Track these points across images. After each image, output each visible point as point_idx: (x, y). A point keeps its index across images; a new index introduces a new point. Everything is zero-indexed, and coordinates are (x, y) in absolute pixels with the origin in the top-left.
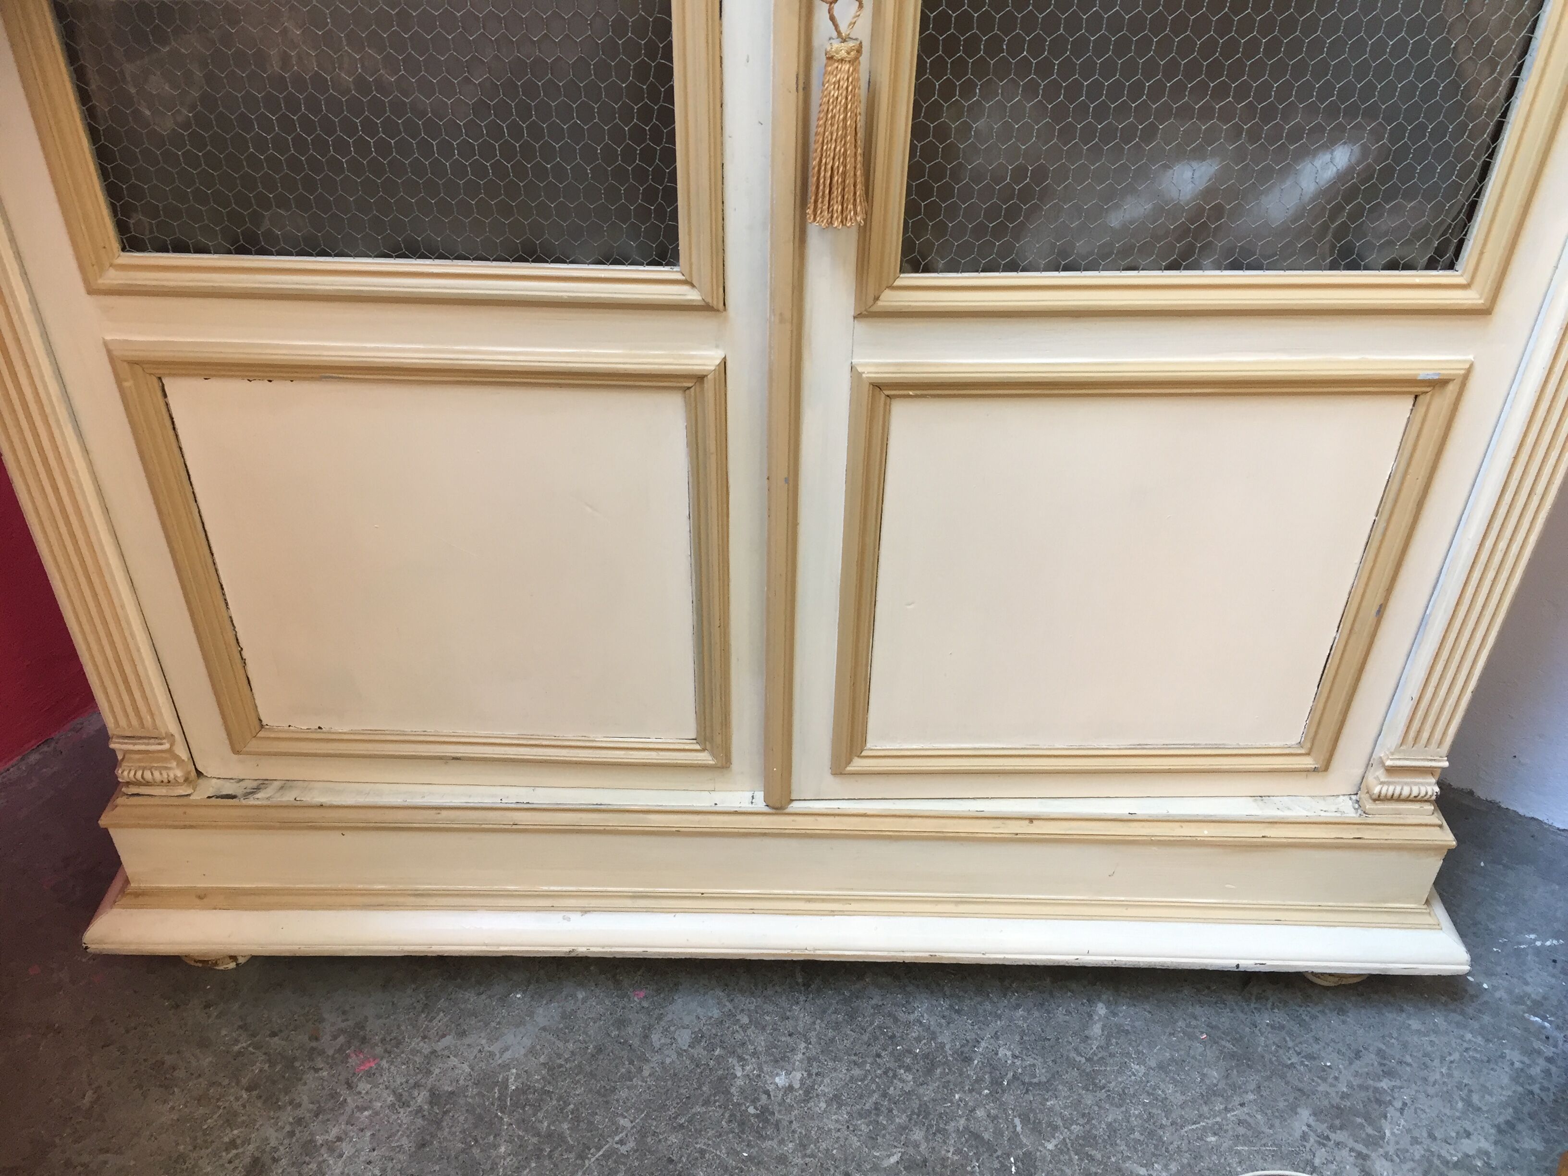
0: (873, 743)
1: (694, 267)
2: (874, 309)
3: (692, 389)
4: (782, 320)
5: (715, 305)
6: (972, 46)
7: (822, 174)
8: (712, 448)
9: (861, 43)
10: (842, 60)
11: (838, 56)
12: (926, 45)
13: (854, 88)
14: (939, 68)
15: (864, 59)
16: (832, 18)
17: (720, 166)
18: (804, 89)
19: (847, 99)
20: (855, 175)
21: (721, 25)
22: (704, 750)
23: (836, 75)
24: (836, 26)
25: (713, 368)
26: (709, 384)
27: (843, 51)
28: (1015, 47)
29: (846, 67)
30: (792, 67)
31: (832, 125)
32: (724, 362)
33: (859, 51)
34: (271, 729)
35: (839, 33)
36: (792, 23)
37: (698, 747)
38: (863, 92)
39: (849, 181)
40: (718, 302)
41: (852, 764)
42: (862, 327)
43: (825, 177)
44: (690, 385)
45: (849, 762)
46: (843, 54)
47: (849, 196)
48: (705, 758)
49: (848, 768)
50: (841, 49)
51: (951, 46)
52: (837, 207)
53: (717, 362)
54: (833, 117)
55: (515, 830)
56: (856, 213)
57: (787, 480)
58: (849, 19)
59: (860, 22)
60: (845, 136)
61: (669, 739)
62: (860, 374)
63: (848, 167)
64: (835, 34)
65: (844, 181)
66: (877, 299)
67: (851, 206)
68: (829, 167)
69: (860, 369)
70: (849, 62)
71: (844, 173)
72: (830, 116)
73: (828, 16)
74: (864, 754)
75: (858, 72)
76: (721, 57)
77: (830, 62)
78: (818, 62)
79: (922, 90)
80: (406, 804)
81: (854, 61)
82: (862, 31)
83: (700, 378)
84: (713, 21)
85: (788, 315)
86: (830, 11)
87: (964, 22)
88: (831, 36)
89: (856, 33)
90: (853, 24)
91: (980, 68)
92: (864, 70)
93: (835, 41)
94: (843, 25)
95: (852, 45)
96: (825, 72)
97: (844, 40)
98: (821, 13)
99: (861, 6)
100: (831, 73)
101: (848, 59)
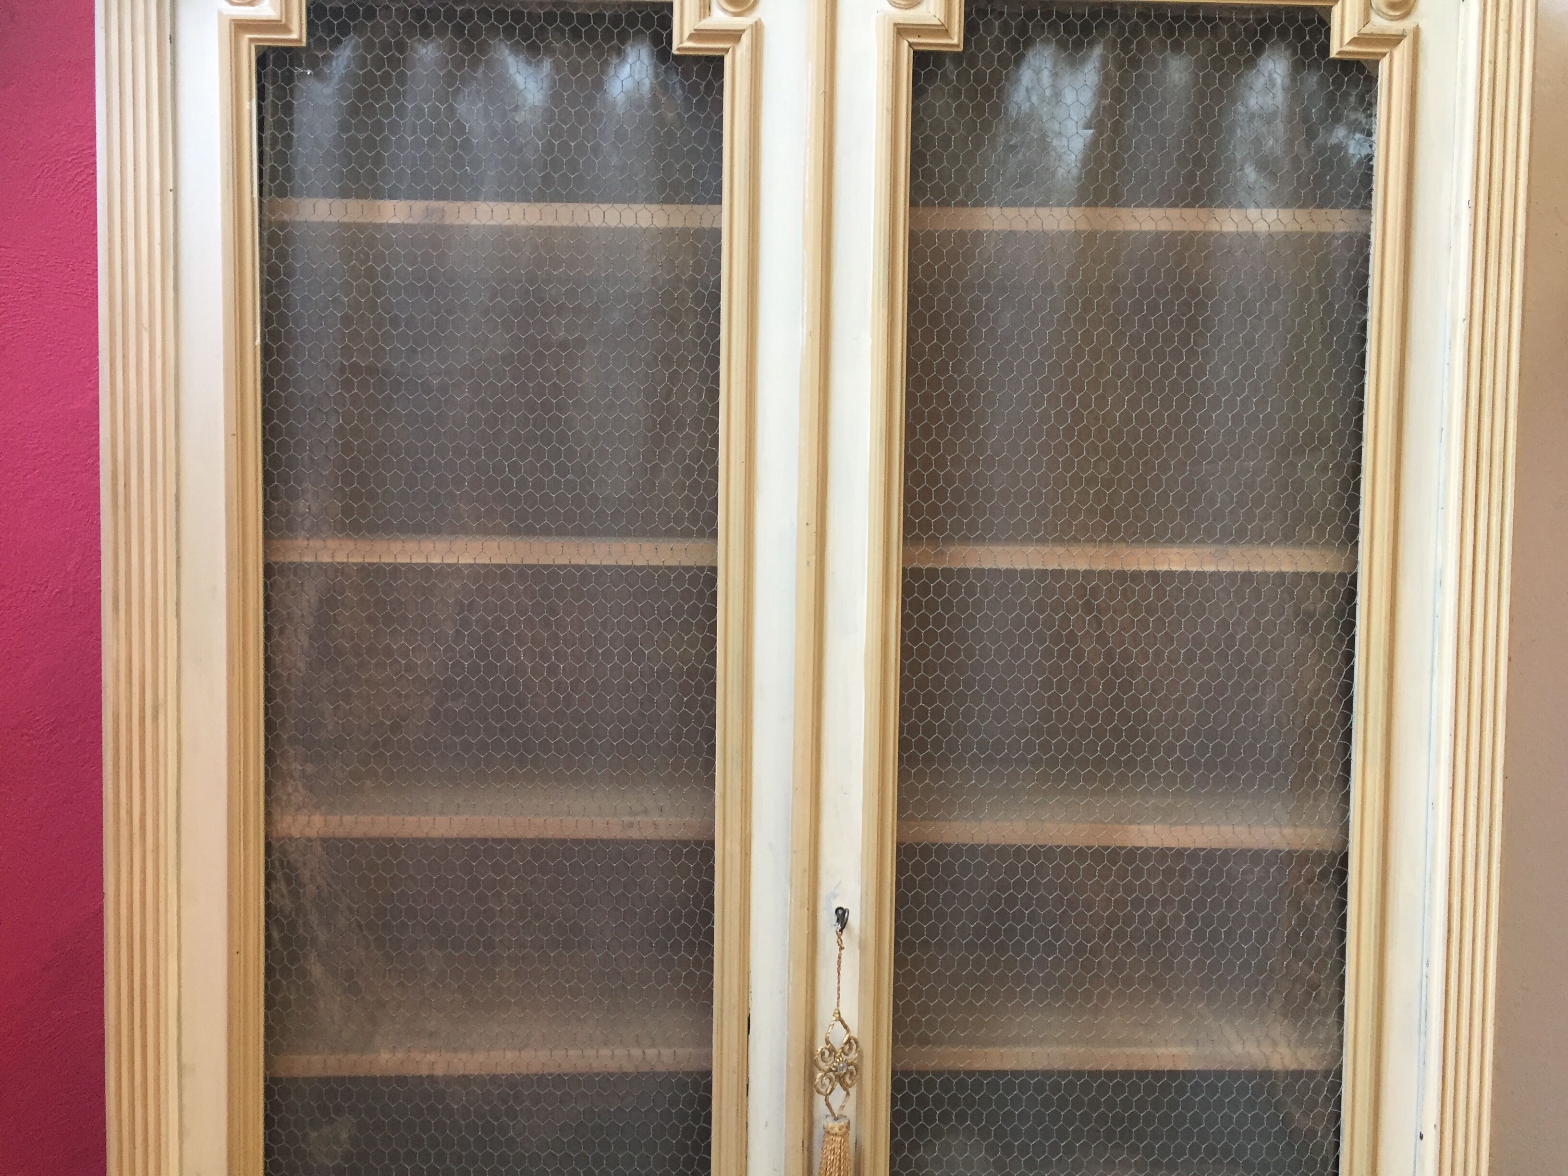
6: (929, 1118)
9: (849, 1121)
10: (835, 1135)
11: (832, 1132)
12: (896, 1117)
13: (845, 1153)
14: (906, 1132)
15: (852, 1132)
16: (828, 1105)
18: (808, 1148)
19: (840, 1161)
21: (747, 1100)
23: (832, 1144)
24: (831, 1110)
28: (961, 1117)
29: (838, 1139)
30: (799, 1134)
33: (848, 1127)
35: (833, 1114)
36: (799, 1106)
38: (851, 1154)
46: (836, 1130)
50: (835, 1126)
51: (915, 1116)
58: (840, 1103)
59: (848, 1105)
64: (829, 1113)
70: (841, 1136)
73: (825, 1103)
75: (848, 1142)
76: (747, 1123)
77: (827, 1134)
78: (818, 1132)
79: (896, 1148)
81: (845, 1135)
82: (850, 1111)
84: (742, 1098)
86: (826, 1100)
87: (922, 1101)
88: (827, 1116)
89: (845, 1112)
90: (842, 1107)
91: (937, 1134)
92: (852, 1140)
93: (830, 1119)
94: (836, 1108)
95: (843, 1123)
96: (823, 1142)
97: (836, 1119)
98: (820, 1100)
99: (848, 1094)
100: (828, 1142)
101: (840, 1133)
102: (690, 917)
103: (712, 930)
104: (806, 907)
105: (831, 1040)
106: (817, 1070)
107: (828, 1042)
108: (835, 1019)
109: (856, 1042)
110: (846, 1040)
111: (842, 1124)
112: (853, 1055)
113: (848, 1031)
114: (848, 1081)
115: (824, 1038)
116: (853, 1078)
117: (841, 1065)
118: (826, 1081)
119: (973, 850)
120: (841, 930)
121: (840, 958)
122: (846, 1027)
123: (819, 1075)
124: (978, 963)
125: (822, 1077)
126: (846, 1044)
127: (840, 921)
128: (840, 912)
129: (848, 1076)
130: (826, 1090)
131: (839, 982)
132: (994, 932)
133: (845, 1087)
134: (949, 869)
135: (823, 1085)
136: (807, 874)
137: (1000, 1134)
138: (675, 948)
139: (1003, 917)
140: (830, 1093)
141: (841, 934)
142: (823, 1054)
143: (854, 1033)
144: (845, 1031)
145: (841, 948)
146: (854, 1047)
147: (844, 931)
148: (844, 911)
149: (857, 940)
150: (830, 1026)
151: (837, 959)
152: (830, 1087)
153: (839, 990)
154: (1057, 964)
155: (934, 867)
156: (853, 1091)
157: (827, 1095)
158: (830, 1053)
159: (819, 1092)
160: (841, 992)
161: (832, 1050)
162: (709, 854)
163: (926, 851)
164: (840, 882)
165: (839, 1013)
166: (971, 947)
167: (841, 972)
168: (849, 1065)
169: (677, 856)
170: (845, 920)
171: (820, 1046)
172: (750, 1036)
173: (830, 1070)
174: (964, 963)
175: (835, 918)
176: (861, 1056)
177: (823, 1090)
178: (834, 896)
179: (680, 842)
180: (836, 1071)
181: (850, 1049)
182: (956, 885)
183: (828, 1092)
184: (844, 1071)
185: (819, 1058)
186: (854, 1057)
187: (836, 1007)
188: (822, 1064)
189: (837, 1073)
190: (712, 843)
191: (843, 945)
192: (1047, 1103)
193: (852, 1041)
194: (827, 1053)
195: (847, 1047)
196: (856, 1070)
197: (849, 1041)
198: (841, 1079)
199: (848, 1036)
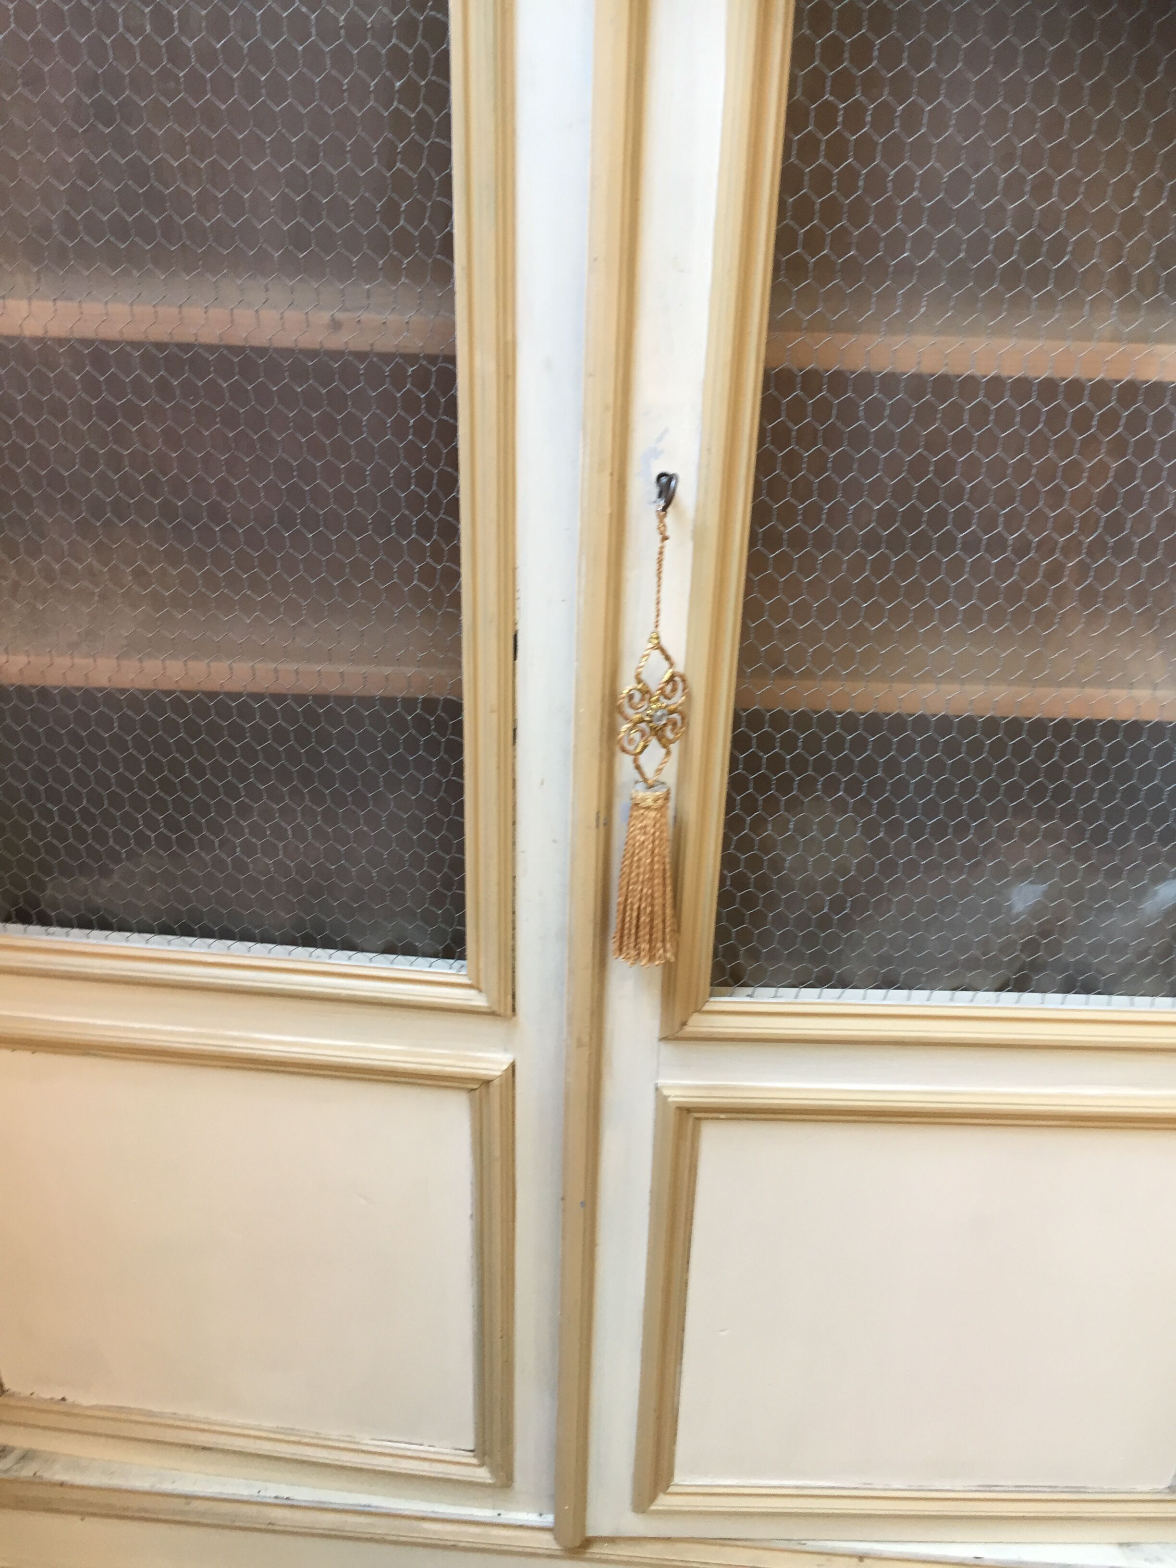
0: (679, 1478)
1: (482, 974)
2: (680, 1034)
3: (477, 1092)
4: (580, 1044)
5: (502, 1011)
6: (784, 787)
7: (628, 913)
8: (497, 1153)
9: (669, 790)
10: (648, 808)
11: (643, 804)
12: (735, 784)
13: (661, 832)
14: (750, 805)
15: (671, 804)
16: (638, 768)
17: (510, 879)
18: (605, 824)
19: (654, 842)
20: (664, 914)
21: (514, 750)
22: (481, 1465)
23: (643, 820)
24: (642, 774)
25: (499, 1073)
26: (495, 1090)
27: (649, 800)
28: (831, 786)
29: (652, 814)
30: (592, 805)
31: (638, 867)
32: (513, 1066)
33: (667, 798)
34: (12, 1395)
35: (645, 780)
37: (474, 1461)
38: (669, 833)
39: (658, 921)
40: (505, 1010)
41: (656, 1502)
42: (668, 1051)
43: (631, 916)
44: (475, 1087)
45: (653, 1499)
46: (649, 802)
47: (658, 935)
48: (483, 1474)
49: (653, 1508)
50: (647, 796)
51: (763, 784)
52: (645, 946)
53: (505, 1067)
54: (639, 860)
55: (271, 1529)
56: (665, 951)
57: (583, 1204)
58: (655, 765)
59: (667, 767)
60: (651, 879)
61: (444, 1450)
62: (666, 1097)
63: (656, 909)
64: (639, 778)
65: (652, 921)
66: (684, 1024)
67: (659, 945)
68: (636, 907)
69: (666, 1092)
70: (656, 809)
71: (652, 912)
72: (636, 859)
73: (633, 765)
74: (670, 1490)
75: (665, 817)
76: (514, 778)
77: (636, 808)
78: (621, 804)
79: (732, 824)
80: (154, 1490)
81: (661, 808)
82: (670, 775)
83: (487, 1083)
84: (506, 747)
85: (586, 1039)
86: (635, 761)
87: (776, 763)
88: (637, 782)
89: (662, 778)
90: (659, 771)
91: (794, 805)
92: (670, 813)
93: (641, 786)
94: (650, 773)
95: (660, 792)
96: (631, 816)
97: (650, 787)
98: (624, 763)
99: (668, 753)
100: (636, 818)
101: (656, 806)
102: (424, 479)
103: (456, 501)
104: (608, 471)
105: (643, 677)
106: (620, 719)
107: (639, 681)
108: (651, 645)
109: (684, 681)
110: (666, 677)
111: (658, 793)
112: (678, 699)
113: (672, 665)
114: (669, 734)
115: (633, 674)
116: (676, 731)
117: (659, 713)
118: (636, 736)
119: (890, 381)
120: (665, 509)
121: (661, 553)
122: (668, 658)
123: (625, 727)
124: (880, 567)
125: (631, 729)
126: (668, 682)
127: (664, 494)
128: (664, 480)
129: (670, 727)
130: (636, 747)
131: (658, 591)
132: (912, 518)
133: (665, 743)
134: (848, 412)
135: (631, 741)
136: (610, 414)
137: (886, 809)
138: (403, 528)
139: (928, 494)
140: (641, 752)
141: (665, 516)
142: (631, 697)
143: (680, 668)
144: (666, 664)
145: (665, 538)
146: (680, 686)
147: (670, 509)
148: (670, 477)
149: (689, 527)
150: (644, 656)
151: (656, 556)
152: (642, 744)
153: (658, 603)
154: (1005, 569)
155: (822, 410)
156: (674, 748)
157: (637, 755)
158: (643, 695)
159: (624, 750)
160: (662, 606)
161: (645, 692)
162: (448, 379)
163: (812, 380)
164: (666, 431)
165: (658, 638)
166: (872, 542)
167: (663, 575)
168: (672, 712)
169: (398, 377)
170: (671, 491)
171: (627, 685)
172: (517, 661)
173: (642, 721)
174: (857, 566)
175: (655, 490)
176: (689, 696)
177: (630, 748)
178: (656, 453)
179: (404, 356)
180: (650, 722)
181: (674, 690)
182: (859, 439)
183: (638, 750)
184: (664, 722)
185: (625, 702)
186: (680, 702)
187: (652, 628)
188: (629, 712)
189: (651, 725)
190: (452, 359)
191: (668, 534)
192: (961, 768)
193: (677, 679)
194: (637, 696)
195: (669, 688)
196: (683, 718)
197: (671, 679)
198: (658, 732)
199: (671, 671)
